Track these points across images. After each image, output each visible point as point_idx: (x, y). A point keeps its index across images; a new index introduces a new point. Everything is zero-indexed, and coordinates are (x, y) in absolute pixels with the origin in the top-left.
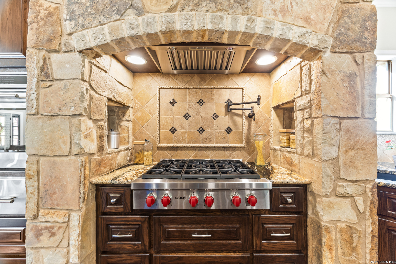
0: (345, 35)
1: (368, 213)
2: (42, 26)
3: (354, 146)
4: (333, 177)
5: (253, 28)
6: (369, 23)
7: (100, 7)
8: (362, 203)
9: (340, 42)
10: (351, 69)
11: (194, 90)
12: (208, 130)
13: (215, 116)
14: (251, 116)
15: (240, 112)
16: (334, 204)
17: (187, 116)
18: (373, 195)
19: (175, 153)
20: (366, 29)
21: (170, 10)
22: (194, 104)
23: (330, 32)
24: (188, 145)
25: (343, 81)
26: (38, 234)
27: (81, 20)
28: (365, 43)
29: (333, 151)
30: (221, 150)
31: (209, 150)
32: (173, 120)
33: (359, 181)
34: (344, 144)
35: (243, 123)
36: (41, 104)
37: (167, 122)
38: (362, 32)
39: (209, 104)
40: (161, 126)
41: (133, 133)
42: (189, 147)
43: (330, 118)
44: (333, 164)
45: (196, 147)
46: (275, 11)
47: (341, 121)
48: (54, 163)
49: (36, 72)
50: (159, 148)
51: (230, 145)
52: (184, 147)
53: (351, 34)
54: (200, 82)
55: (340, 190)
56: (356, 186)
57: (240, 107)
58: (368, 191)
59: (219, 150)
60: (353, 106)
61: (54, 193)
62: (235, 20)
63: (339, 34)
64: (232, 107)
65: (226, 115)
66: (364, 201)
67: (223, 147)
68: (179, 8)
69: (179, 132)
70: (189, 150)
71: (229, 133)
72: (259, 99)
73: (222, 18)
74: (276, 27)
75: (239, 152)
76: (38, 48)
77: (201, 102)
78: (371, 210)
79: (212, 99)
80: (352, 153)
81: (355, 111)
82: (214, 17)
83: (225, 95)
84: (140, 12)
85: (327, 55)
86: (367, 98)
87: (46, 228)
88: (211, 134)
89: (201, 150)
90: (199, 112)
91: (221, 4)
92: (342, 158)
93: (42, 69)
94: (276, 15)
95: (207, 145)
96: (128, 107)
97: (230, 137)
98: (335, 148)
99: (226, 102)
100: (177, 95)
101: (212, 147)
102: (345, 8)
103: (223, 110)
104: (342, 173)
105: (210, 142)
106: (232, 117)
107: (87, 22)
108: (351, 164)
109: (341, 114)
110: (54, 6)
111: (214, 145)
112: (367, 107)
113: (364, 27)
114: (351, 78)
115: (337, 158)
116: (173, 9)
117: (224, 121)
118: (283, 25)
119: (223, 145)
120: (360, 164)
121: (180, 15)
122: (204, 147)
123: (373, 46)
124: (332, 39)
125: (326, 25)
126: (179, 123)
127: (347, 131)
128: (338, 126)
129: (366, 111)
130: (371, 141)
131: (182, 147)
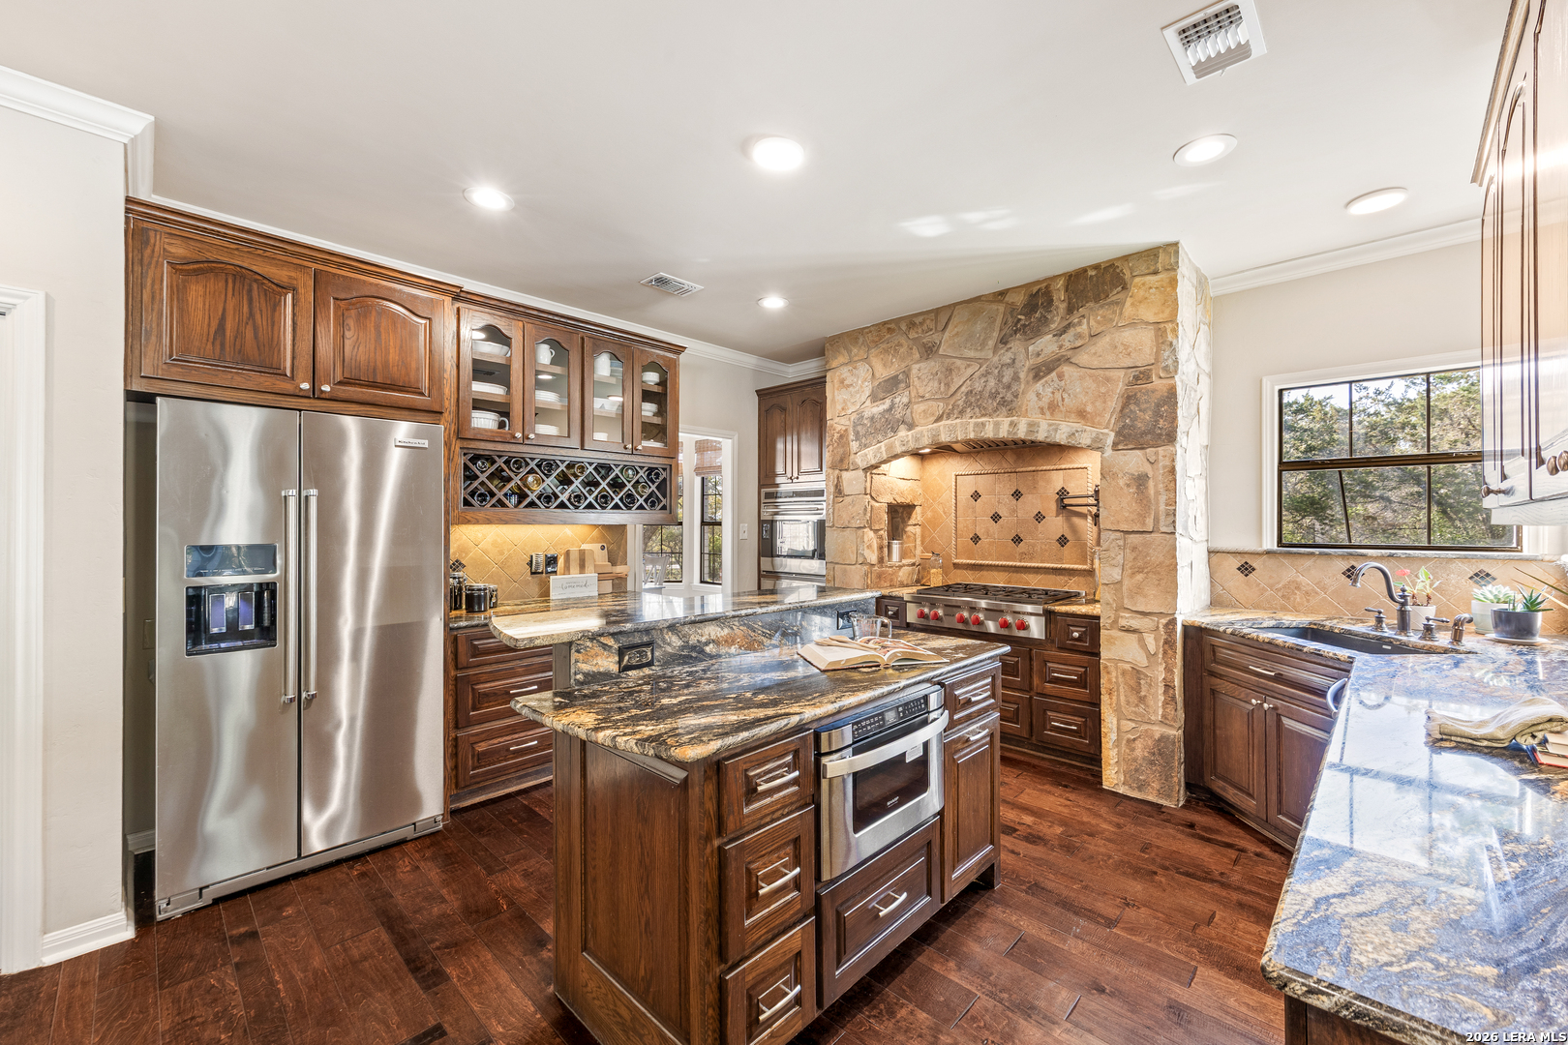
0: (1133, 426)
1: (1160, 656)
2: (836, 448)
3: (1143, 568)
4: (1115, 605)
5: (1015, 433)
6: (1166, 407)
7: (878, 426)
8: (1154, 642)
9: (1124, 436)
10: (1141, 469)
11: (1006, 475)
12: (1027, 540)
13: (1039, 517)
14: (1097, 516)
15: (1082, 509)
16: (1115, 639)
17: (996, 517)
18: (1172, 633)
19: (978, 574)
20: (1162, 417)
21: (936, 421)
22: (1007, 499)
23: (1112, 425)
24: (997, 563)
25: (1128, 486)
27: (864, 440)
28: (1161, 435)
29: (1116, 574)
30: (1049, 574)
31: (1030, 573)
32: (975, 523)
33: (1150, 613)
34: (1130, 564)
35: (1086, 528)
36: (835, 517)
37: (967, 527)
38: (1155, 421)
39: (1030, 497)
40: (959, 532)
41: (922, 543)
42: (998, 566)
43: (1111, 532)
44: (1117, 590)
45: (1009, 566)
46: (1042, 409)
47: (1127, 536)
48: (845, 571)
49: (833, 489)
50: (956, 566)
51: (1064, 566)
52: (991, 565)
53: (1139, 425)
54: (1015, 462)
55: (1123, 622)
56: (1147, 620)
57: (1080, 500)
58: (1161, 626)
59: (1045, 573)
60: (1142, 517)
62: (997, 425)
63: (1123, 426)
64: (1066, 501)
65: (1057, 516)
66: (1156, 639)
67: (1052, 569)
68: (945, 416)
69: (984, 541)
70: (999, 571)
71: (1063, 546)
72: (1096, 491)
73: (983, 424)
74: (1040, 429)
75: (1082, 579)
76: (833, 467)
77: (1017, 495)
78: (1164, 652)
79: (1034, 488)
80: (1139, 577)
81: (1144, 524)
83: (1057, 481)
84: (911, 426)
85: (1108, 452)
86: (1162, 507)
88: (1034, 546)
89: (1017, 572)
90: (1015, 511)
91: (985, 409)
92: (1126, 583)
94: (1043, 413)
95: (1025, 565)
96: (915, 506)
97: (1066, 552)
98: (1118, 570)
99: (1058, 493)
100: (982, 484)
101: (1034, 568)
102: (1131, 394)
103: (1053, 506)
104: (1126, 601)
105: (1031, 560)
106: (1068, 519)
107: (868, 441)
108: (1138, 590)
109: (1125, 527)
110: (844, 428)
111: (1036, 565)
112: (1162, 518)
113: (1157, 414)
114: (1141, 481)
115: (1120, 583)
116: (939, 419)
117: (1056, 525)
118: (1050, 425)
119: (1052, 565)
120: (1151, 591)
121: (945, 426)
122: (1022, 567)
123: (1171, 437)
124: (1113, 434)
125: (1107, 416)
126: (983, 528)
127: (1134, 549)
128: (1121, 543)
129: (1162, 523)
130: (1167, 562)
131: (988, 565)
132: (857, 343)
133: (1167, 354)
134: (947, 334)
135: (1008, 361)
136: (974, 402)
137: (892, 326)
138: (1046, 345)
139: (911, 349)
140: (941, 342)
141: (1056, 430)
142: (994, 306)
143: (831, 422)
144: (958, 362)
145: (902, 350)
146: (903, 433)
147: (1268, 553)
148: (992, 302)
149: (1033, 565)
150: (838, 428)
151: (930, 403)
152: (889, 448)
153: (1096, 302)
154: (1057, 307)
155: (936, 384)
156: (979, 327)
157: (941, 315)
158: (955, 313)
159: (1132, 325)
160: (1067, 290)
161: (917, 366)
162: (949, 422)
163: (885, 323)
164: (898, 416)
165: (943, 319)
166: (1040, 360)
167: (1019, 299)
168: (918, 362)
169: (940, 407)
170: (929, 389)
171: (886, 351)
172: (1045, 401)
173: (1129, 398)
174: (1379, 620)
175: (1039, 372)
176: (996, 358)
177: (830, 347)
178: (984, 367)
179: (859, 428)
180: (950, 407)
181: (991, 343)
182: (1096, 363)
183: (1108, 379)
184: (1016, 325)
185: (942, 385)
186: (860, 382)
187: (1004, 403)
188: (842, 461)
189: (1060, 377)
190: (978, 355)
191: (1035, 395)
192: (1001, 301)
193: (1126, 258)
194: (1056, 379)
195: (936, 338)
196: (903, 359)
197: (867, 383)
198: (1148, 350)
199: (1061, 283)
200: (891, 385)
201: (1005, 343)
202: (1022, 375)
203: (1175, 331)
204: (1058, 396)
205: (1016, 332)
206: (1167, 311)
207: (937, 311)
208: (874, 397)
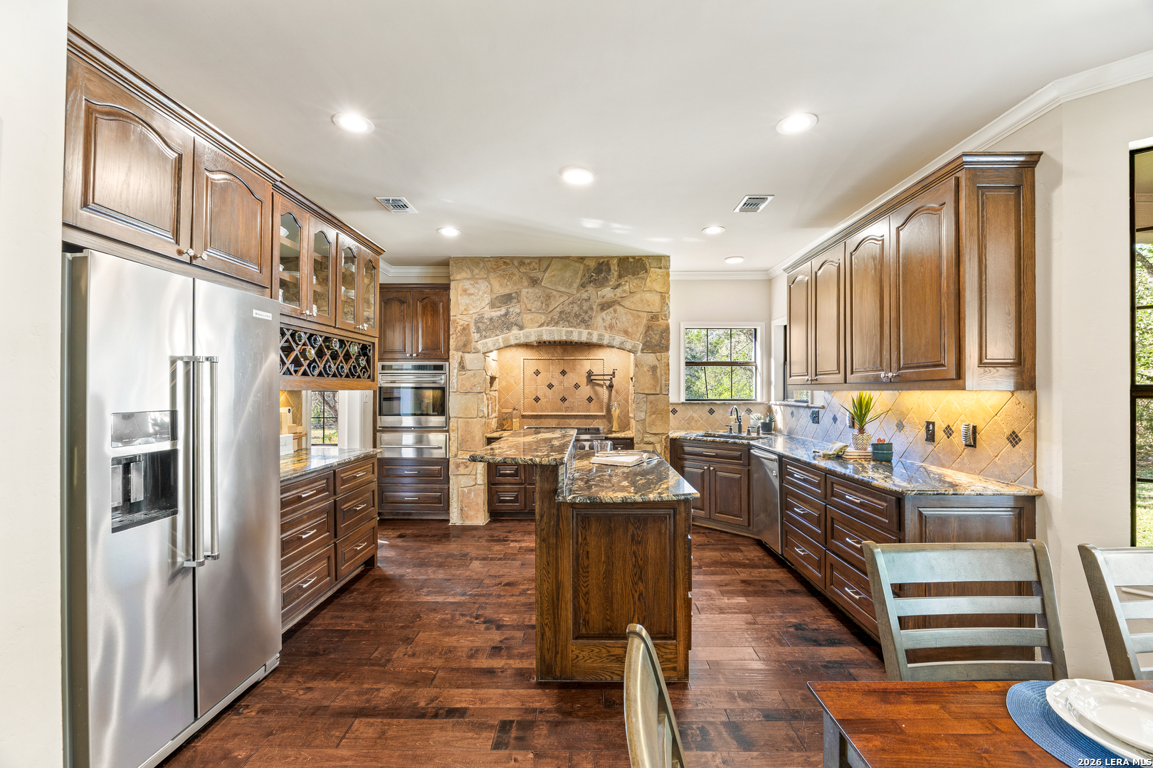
0: (650, 342)
2: (459, 336)
3: (655, 412)
4: (642, 432)
5: (591, 339)
6: (665, 334)
7: (496, 325)
8: (660, 448)
9: (646, 346)
10: (654, 363)
11: (556, 361)
12: (570, 399)
13: (577, 386)
14: (611, 386)
15: (601, 382)
17: (550, 386)
18: (666, 443)
19: (538, 421)
20: (663, 338)
21: (539, 326)
22: (557, 374)
23: (641, 340)
24: (551, 414)
25: (648, 371)
26: (458, 466)
27: (484, 333)
28: (663, 347)
29: (642, 416)
30: (583, 418)
31: (571, 419)
32: (536, 389)
33: (658, 434)
34: (649, 410)
35: (604, 392)
36: (459, 386)
37: (531, 392)
38: (660, 340)
39: (572, 374)
40: (526, 395)
41: (499, 403)
43: (640, 394)
44: (643, 424)
45: (558, 415)
46: (606, 327)
47: (648, 396)
48: (468, 422)
49: (457, 365)
50: (523, 417)
51: (591, 414)
52: (547, 415)
53: (653, 341)
54: (562, 353)
55: (646, 440)
56: (656, 437)
57: (601, 377)
58: (662, 440)
59: (580, 418)
60: (655, 387)
61: (468, 441)
62: (580, 333)
63: (646, 341)
64: (592, 377)
65: (587, 385)
66: (661, 446)
67: (585, 415)
68: (545, 324)
69: (543, 400)
70: (552, 418)
71: (590, 403)
72: (614, 373)
73: (572, 332)
75: (600, 420)
76: (457, 350)
77: (563, 373)
78: (665, 452)
79: (574, 369)
80: (653, 416)
81: (656, 390)
82: (567, 332)
83: (587, 366)
84: (521, 328)
85: (639, 353)
86: (663, 382)
87: (462, 463)
88: (573, 403)
89: (564, 418)
90: (562, 382)
91: (572, 323)
92: (647, 420)
93: (460, 363)
94: (606, 330)
95: (569, 414)
96: (496, 378)
97: (592, 406)
98: (644, 413)
99: (587, 373)
100: (540, 366)
101: (574, 416)
102: (649, 325)
103: (585, 380)
104: (647, 429)
105: (572, 411)
106: (593, 387)
107: (488, 334)
108: (653, 423)
109: (647, 392)
110: (466, 323)
111: (575, 414)
112: (663, 387)
113: (661, 337)
114: (654, 368)
115: (644, 420)
116: (542, 325)
117: (586, 390)
118: (610, 337)
119: (584, 414)
120: (658, 423)
121: (546, 330)
122: (567, 415)
123: (667, 349)
124: (641, 345)
125: (638, 335)
126: (543, 391)
127: (651, 402)
128: (645, 399)
129: (663, 390)
130: (666, 409)
131: (545, 415)
132: (478, 266)
133: (666, 308)
134: (547, 275)
135: (586, 298)
136: (563, 318)
137: (508, 261)
138: (607, 293)
139: (522, 278)
140: (543, 278)
141: (614, 340)
142: (578, 265)
143: (455, 318)
144: (555, 293)
145: (514, 278)
146: (515, 331)
147: (683, 403)
148: (576, 261)
149: (574, 414)
150: (461, 322)
151: (536, 315)
152: (505, 340)
153: (634, 275)
154: (613, 274)
155: (539, 304)
156: (568, 274)
157: (544, 262)
158: (553, 263)
159: (650, 291)
160: (618, 266)
161: (526, 290)
162: (548, 328)
163: (501, 258)
164: (512, 320)
165: (545, 264)
166: (604, 300)
167: (593, 264)
168: (526, 288)
169: (543, 318)
170: (534, 306)
171: (503, 276)
172: (607, 323)
173: (649, 327)
174: (731, 429)
175: (605, 306)
176: (579, 295)
177: (454, 265)
178: (571, 299)
179: (480, 325)
180: (549, 319)
181: (575, 285)
182: (633, 307)
183: (639, 316)
184: (590, 278)
185: (544, 305)
186: (481, 293)
187: (583, 321)
188: (465, 346)
189: (615, 311)
190: (567, 291)
191: (602, 319)
192: (582, 263)
193: (648, 257)
194: (612, 312)
195: (539, 275)
196: (515, 284)
197: (486, 295)
198: (657, 305)
199: (615, 261)
200: (507, 299)
201: (584, 287)
202: (595, 307)
203: (669, 298)
204: (614, 321)
205: (590, 282)
206: (666, 288)
207: (540, 259)
208: (492, 305)
